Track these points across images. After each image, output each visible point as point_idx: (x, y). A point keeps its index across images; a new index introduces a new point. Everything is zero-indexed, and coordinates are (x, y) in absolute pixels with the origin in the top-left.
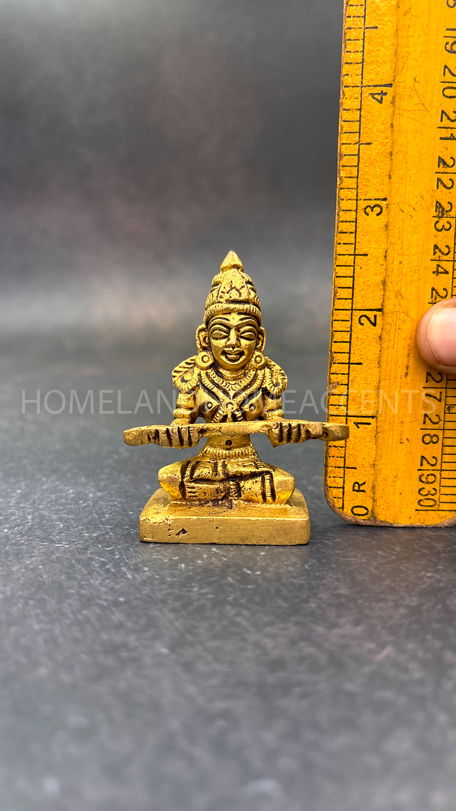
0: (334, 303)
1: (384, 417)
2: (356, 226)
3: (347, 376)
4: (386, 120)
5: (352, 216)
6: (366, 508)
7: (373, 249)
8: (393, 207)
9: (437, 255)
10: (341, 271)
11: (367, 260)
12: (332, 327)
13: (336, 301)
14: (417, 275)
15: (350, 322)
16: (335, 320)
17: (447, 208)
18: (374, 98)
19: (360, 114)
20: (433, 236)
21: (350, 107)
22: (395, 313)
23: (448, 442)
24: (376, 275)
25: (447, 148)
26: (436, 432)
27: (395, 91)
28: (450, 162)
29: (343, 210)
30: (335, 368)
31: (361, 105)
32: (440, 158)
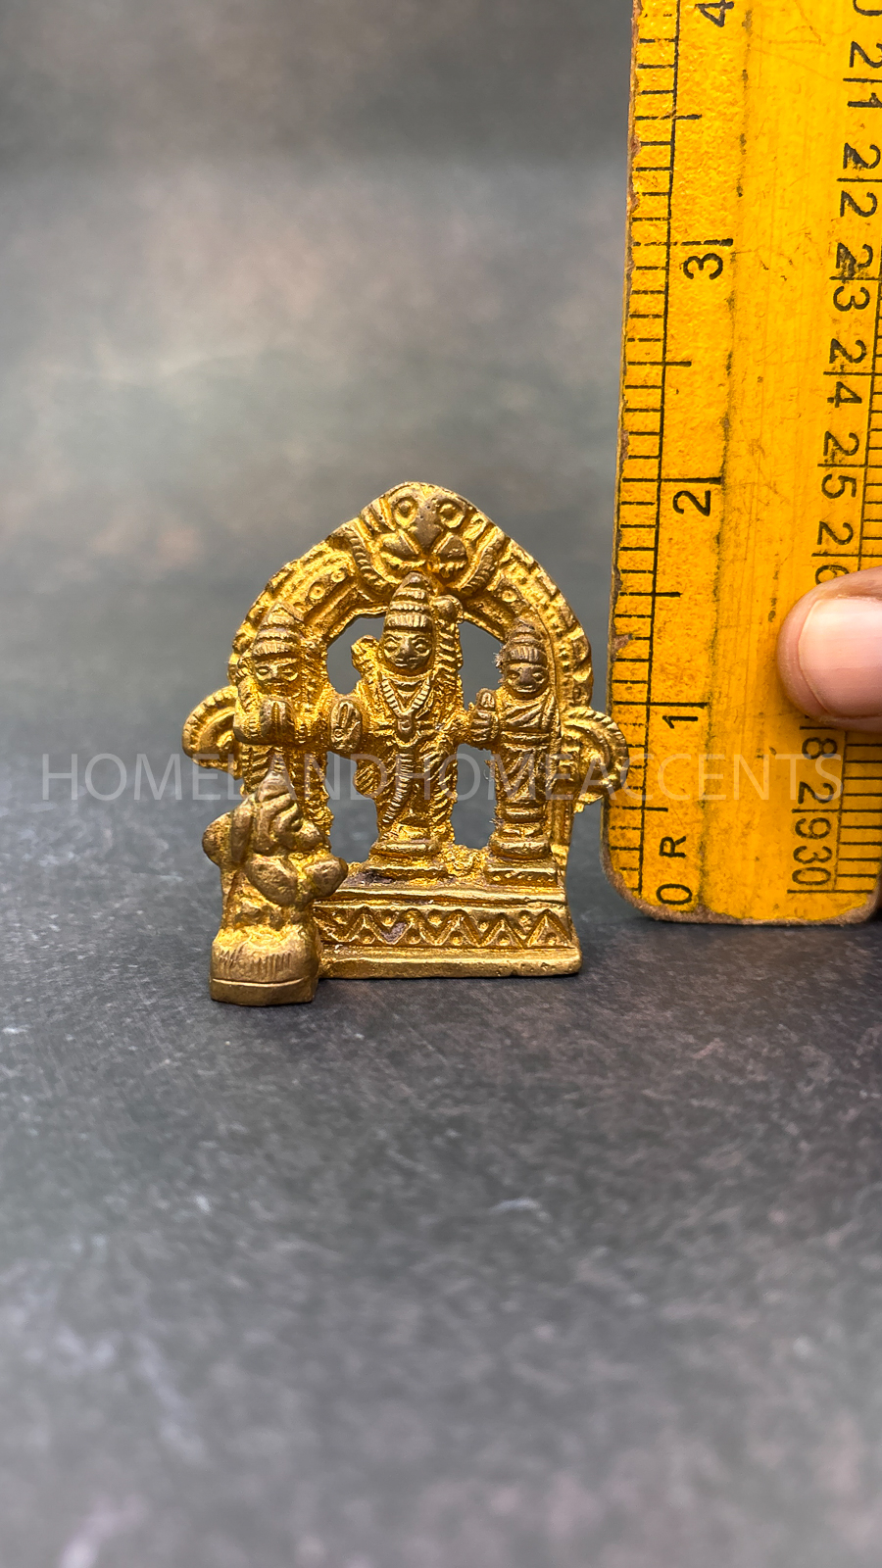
0: (621, 467)
1: (725, 706)
2: (667, 302)
3: (650, 620)
4: (733, 64)
5: (657, 280)
7: (702, 351)
8: (747, 260)
9: (838, 362)
10: (636, 398)
11: (690, 374)
12: (619, 518)
13: (627, 461)
14: (794, 406)
15: (656, 506)
16: (625, 503)
17: (862, 259)
18: (706, 14)
19: (676, 51)
20: (830, 322)
21: (656, 34)
22: (748, 488)
23: (855, 753)
24: (710, 405)
25: (862, 126)
28: (869, 156)
29: (639, 268)
31: (678, 31)
32: (847, 146)
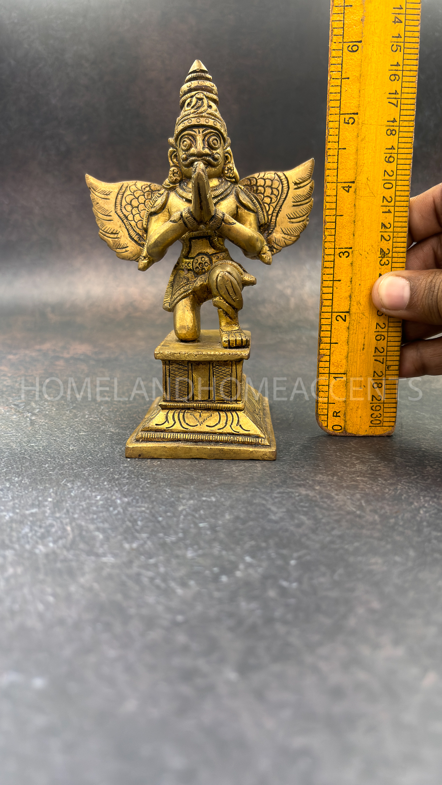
6: (341, 426)
27: (356, 186)
30: (322, 346)
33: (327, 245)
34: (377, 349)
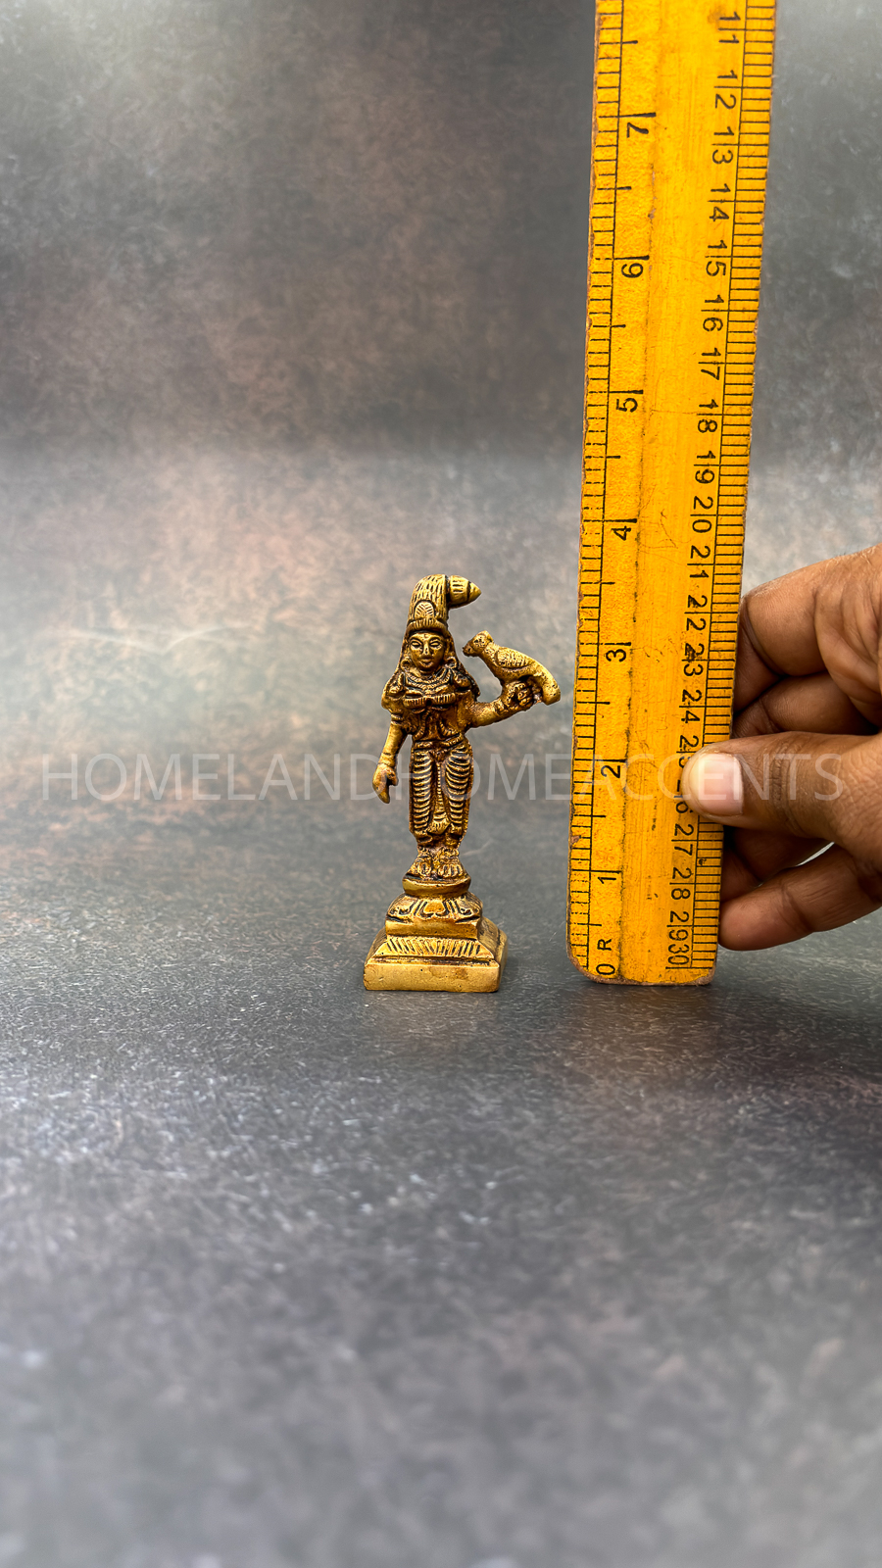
0: (574, 752)
1: (630, 872)
2: (597, 672)
3: (590, 829)
4: (630, 559)
5: (592, 661)
6: (612, 967)
7: (615, 698)
8: (638, 652)
9: (686, 701)
10: (582, 720)
11: (610, 708)
12: (573, 778)
13: (577, 751)
14: (664, 723)
16: (576, 770)
17: (699, 650)
18: (617, 534)
19: (600, 551)
20: (682, 682)
21: (590, 542)
23: (700, 896)
24: (619, 724)
25: (697, 587)
26: (687, 887)
27: (640, 526)
28: (701, 602)
30: (576, 820)
31: (601, 540)
32: (690, 597)
33: (584, 637)
34: (680, 827)
